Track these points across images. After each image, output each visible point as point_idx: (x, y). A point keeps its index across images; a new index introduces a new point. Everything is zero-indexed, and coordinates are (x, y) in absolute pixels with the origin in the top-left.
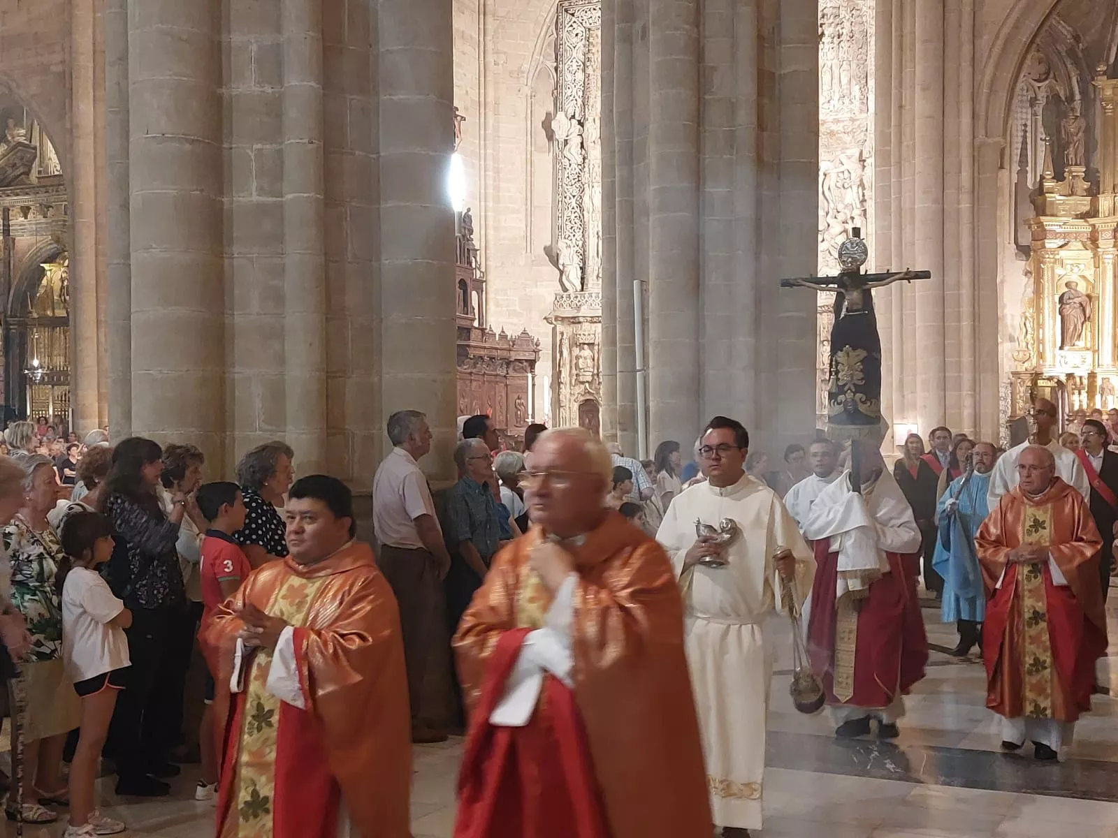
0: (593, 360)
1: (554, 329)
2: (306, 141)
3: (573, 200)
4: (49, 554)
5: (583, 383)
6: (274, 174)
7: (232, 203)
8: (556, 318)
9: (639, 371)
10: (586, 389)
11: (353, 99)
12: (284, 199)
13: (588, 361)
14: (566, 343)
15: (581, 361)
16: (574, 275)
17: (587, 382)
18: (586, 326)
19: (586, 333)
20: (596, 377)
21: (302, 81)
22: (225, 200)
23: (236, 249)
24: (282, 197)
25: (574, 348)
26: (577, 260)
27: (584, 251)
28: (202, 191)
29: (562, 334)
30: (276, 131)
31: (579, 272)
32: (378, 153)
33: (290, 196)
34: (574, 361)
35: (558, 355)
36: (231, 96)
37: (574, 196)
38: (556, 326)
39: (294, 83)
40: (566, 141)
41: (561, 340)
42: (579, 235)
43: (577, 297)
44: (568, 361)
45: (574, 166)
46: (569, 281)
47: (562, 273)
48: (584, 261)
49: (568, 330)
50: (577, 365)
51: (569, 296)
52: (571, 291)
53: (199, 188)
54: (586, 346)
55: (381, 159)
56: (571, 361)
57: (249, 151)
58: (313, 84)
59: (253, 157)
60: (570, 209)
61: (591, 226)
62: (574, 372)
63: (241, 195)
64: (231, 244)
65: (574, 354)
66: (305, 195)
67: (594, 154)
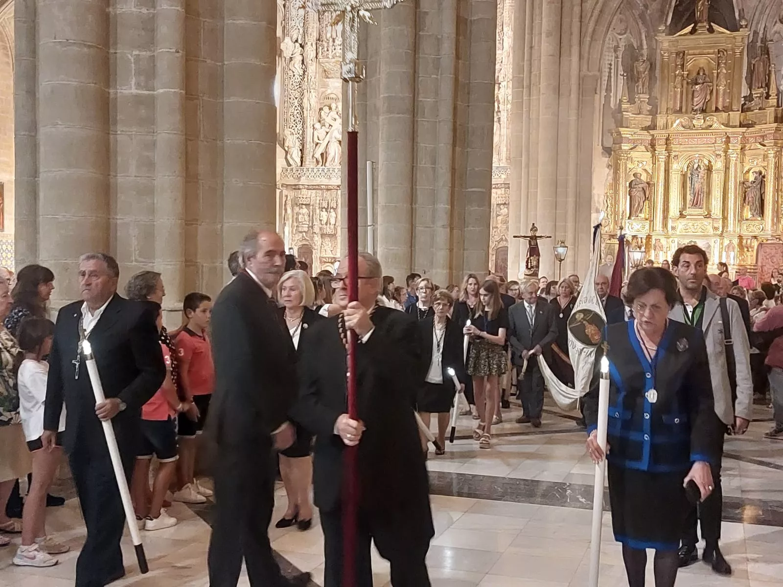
0: (309, 216)
1: (281, 193)
2: (174, 50)
3: (296, 101)
4: (6, 348)
5: (301, 232)
6: (149, 73)
7: (116, 93)
8: (283, 185)
9: (370, 226)
10: (303, 237)
11: (206, 21)
12: (155, 93)
13: (306, 217)
14: (289, 203)
15: (300, 216)
16: (295, 155)
17: (304, 232)
18: (304, 191)
19: (305, 197)
20: (310, 228)
21: (171, 6)
22: (112, 91)
23: (120, 128)
24: (154, 91)
25: (295, 207)
26: (298, 144)
27: (303, 138)
28: (95, 84)
29: (287, 196)
30: (150, 42)
31: (300, 153)
32: (222, 61)
33: (161, 91)
34: (295, 217)
35: (284, 212)
36: (116, 14)
37: (296, 98)
38: (282, 191)
39: (165, 7)
40: (291, 58)
41: (286, 201)
42: (300, 126)
43: (298, 170)
44: (290, 216)
45: (296, 76)
46: (292, 159)
47: (287, 153)
48: (303, 145)
49: (291, 194)
50: (297, 219)
51: (292, 170)
52: (294, 166)
53: (94, 82)
54: (304, 206)
55: (225, 66)
56: (293, 217)
57: (130, 57)
58: (179, 8)
59: (133, 61)
60: (294, 107)
61: (308, 120)
62: (295, 224)
63: (124, 88)
64: (115, 123)
65: (295, 212)
66: (173, 90)
67: (312, 68)
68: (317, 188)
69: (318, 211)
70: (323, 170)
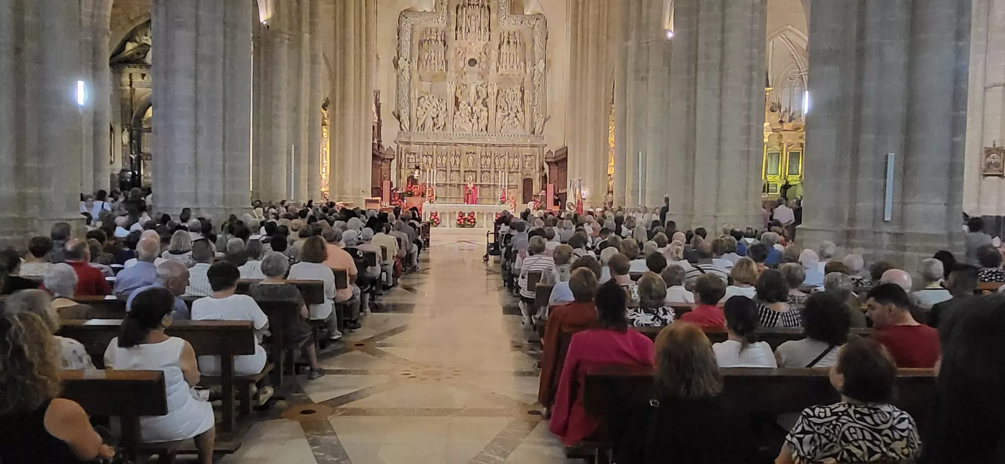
1: (398, 147)
5: (411, 169)
8: (400, 142)
10: (412, 171)
13: (414, 160)
15: (410, 160)
16: (406, 123)
18: (412, 145)
19: (413, 149)
25: (407, 154)
29: (402, 148)
35: (400, 157)
37: (406, 92)
38: (399, 145)
40: (403, 70)
41: (401, 151)
42: (407, 108)
43: (408, 133)
45: (406, 79)
46: (404, 126)
47: (401, 123)
49: (404, 147)
50: (408, 161)
51: (404, 133)
52: (405, 131)
54: (412, 154)
56: (405, 160)
60: (404, 97)
62: (407, 164)
65: (407, 157)
67: (415, 76)
68: (422, 144)
69: (421, 156)
70: (424, 134)
